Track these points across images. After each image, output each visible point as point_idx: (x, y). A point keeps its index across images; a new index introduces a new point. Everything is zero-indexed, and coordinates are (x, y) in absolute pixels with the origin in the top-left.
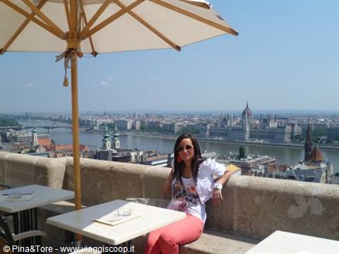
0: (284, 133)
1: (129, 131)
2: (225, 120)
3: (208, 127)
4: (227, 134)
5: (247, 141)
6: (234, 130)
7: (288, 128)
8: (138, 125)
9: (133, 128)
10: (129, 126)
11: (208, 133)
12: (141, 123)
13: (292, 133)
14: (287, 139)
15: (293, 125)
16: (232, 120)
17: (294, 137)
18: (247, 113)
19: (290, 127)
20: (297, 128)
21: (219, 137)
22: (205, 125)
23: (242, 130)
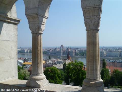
0: (73, 53)
1: (26, 53)
2: (55, 49)
3: (50, 51)
4: (56, 53)
5: (62, 56)
6: (58, 52)
7: (74, 51)
8: (29, 51)
9: (27, 52)
10: (26, 51)
11: (50, 53)
12: (30, 50)
13: (75, 53)
14: (74, 55)
15: (76, 50)
16: (57, 49)
17: (76, 54)
18: (62, 46)
19: (75, 51)
20: (77, 51)
21: (53, 54)
22: (49, 51)
23: (60, 52)
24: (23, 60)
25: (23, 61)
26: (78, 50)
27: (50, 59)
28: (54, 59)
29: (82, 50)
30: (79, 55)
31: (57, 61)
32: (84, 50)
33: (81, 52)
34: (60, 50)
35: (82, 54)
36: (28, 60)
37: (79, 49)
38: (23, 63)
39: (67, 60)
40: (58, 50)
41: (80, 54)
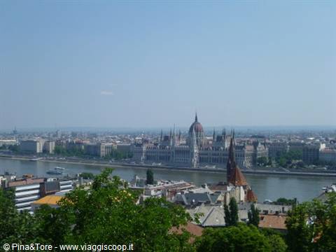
1: (39, 155)
2: (167, 138)
3: (144, 148)
6: (179, 151)
7: (249, 149)
8: (52, 146)
9: (45, 151)
10: (39, 149)
11: (143, 157)
12: (56, 144)
13: (254, 155)
14: (247, 163)
15: (255, 144)
16: (176, 138)
17: (257, 161)
18: (195, 128)
19: (252, 147)
20: (260, 147)
21: (158, 162)
22: (140, 145)
23: (187, 152)
24: (38, 186)
25: (37, 191)
26: (264, 144)
27: (150, 181)
28: (170, 184)
29: (284, 144)
30: (270, 164)
31: (186, 192)
32: (290, 144)
33: (278, 154)
34: (189, 143)
35: (284, 161)
36: (59, 185)
37: (267, 141)
38: (36, 197)
39: (229, 189)
40: (180, 143)
41: (273, 162)
